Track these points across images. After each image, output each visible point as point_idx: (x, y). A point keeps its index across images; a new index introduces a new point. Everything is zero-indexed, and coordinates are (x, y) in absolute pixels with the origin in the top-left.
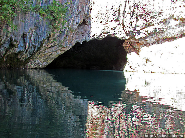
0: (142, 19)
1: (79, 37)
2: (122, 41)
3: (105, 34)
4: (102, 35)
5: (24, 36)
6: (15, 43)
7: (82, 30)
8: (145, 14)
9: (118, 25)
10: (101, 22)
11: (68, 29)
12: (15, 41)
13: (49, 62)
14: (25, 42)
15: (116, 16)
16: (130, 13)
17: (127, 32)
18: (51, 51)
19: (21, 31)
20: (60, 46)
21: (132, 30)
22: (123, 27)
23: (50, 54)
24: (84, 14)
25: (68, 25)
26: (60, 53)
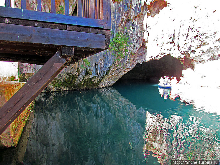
0: (197, 39)
1: (139, 58)
2: (177, 60)
3: (161, 55)
4: (159, 56)
5: (96, 65)
6: (89, 72)
7: (141, 53)
8: (200, 36)
9: (174, 46)
10: (158, 45)
11: (129, 53)
12: (89, 70)
13: (116, 81)
14: (96, 70)
15: (171, 38)
16: (184, 35)
17: (182, 52)
18: (117, 73)
19: (93, 62)
20: (124, 68)
21: (187, 50)
22: (178, 48)
23: (116, 75)
24: (143, 39)
25: (129, 51)
26: (124, 73)
